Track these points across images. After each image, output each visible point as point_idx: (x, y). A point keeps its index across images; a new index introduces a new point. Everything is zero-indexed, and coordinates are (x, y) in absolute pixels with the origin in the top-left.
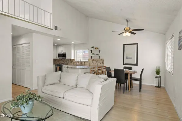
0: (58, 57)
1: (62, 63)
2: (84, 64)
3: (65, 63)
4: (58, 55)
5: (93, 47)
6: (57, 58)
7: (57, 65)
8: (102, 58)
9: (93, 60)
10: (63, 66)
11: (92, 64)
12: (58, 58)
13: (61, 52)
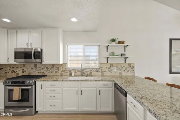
0: (15, 58)
1: (26, 73)
2: (91, 73)
3: (37, 73)
4: (16, 53)
5: (113, 40)
6: (12, 61)
7: (13, 82)
8: (129, 62)
9: (112, 65)
10: (35, 82)
11: (108, 73)
12: (15, 63)
13: (25, 47)
